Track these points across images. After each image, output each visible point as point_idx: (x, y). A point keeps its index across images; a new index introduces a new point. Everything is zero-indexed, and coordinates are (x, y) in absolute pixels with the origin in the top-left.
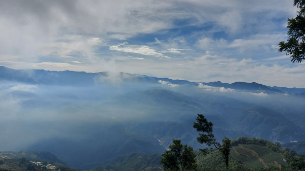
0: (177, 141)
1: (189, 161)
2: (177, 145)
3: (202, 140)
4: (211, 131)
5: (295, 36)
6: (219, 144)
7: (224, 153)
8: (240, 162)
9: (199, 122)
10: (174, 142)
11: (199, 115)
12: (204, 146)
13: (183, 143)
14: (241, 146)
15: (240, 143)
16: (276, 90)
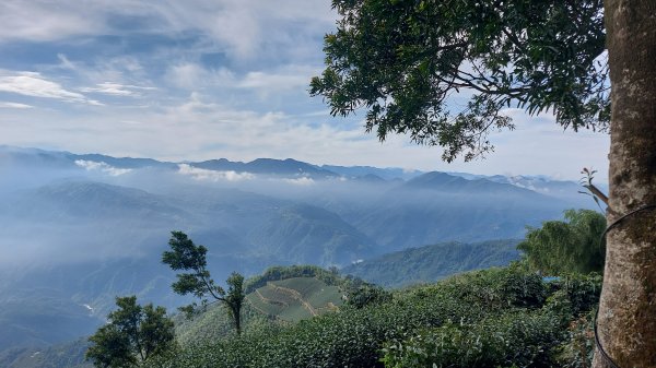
0: (126, 300)
1: (157, 338)
2: (129, 308)
3: (184, 287)
4: (203, 264)
5: (337, 67)
6: (220, 290)
7: (230, 304)
8: (270, 317)
9: (177, 250)
10: (120, 303)
11: (175, 234)
12: (190, 298)
13: (141, 302)
14: (271, 285)
15: (270, 280)
16: (326, 171)
